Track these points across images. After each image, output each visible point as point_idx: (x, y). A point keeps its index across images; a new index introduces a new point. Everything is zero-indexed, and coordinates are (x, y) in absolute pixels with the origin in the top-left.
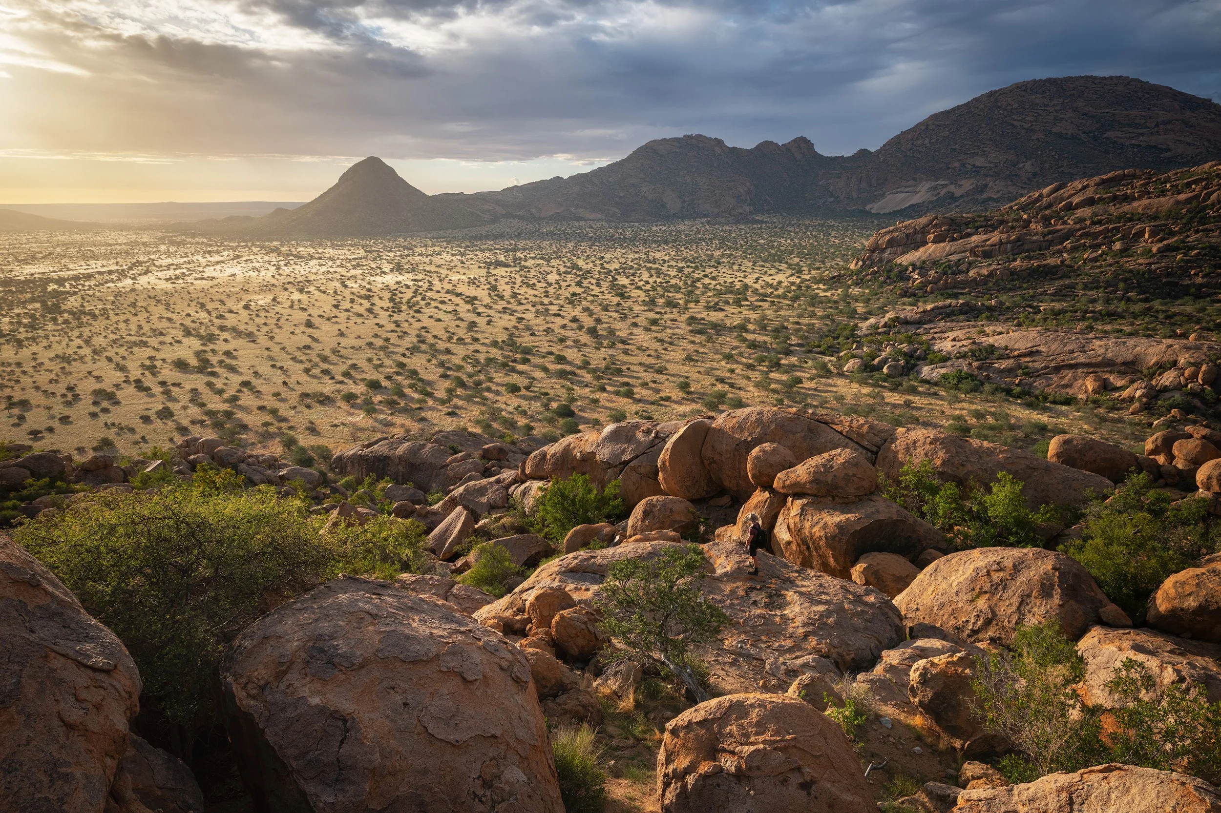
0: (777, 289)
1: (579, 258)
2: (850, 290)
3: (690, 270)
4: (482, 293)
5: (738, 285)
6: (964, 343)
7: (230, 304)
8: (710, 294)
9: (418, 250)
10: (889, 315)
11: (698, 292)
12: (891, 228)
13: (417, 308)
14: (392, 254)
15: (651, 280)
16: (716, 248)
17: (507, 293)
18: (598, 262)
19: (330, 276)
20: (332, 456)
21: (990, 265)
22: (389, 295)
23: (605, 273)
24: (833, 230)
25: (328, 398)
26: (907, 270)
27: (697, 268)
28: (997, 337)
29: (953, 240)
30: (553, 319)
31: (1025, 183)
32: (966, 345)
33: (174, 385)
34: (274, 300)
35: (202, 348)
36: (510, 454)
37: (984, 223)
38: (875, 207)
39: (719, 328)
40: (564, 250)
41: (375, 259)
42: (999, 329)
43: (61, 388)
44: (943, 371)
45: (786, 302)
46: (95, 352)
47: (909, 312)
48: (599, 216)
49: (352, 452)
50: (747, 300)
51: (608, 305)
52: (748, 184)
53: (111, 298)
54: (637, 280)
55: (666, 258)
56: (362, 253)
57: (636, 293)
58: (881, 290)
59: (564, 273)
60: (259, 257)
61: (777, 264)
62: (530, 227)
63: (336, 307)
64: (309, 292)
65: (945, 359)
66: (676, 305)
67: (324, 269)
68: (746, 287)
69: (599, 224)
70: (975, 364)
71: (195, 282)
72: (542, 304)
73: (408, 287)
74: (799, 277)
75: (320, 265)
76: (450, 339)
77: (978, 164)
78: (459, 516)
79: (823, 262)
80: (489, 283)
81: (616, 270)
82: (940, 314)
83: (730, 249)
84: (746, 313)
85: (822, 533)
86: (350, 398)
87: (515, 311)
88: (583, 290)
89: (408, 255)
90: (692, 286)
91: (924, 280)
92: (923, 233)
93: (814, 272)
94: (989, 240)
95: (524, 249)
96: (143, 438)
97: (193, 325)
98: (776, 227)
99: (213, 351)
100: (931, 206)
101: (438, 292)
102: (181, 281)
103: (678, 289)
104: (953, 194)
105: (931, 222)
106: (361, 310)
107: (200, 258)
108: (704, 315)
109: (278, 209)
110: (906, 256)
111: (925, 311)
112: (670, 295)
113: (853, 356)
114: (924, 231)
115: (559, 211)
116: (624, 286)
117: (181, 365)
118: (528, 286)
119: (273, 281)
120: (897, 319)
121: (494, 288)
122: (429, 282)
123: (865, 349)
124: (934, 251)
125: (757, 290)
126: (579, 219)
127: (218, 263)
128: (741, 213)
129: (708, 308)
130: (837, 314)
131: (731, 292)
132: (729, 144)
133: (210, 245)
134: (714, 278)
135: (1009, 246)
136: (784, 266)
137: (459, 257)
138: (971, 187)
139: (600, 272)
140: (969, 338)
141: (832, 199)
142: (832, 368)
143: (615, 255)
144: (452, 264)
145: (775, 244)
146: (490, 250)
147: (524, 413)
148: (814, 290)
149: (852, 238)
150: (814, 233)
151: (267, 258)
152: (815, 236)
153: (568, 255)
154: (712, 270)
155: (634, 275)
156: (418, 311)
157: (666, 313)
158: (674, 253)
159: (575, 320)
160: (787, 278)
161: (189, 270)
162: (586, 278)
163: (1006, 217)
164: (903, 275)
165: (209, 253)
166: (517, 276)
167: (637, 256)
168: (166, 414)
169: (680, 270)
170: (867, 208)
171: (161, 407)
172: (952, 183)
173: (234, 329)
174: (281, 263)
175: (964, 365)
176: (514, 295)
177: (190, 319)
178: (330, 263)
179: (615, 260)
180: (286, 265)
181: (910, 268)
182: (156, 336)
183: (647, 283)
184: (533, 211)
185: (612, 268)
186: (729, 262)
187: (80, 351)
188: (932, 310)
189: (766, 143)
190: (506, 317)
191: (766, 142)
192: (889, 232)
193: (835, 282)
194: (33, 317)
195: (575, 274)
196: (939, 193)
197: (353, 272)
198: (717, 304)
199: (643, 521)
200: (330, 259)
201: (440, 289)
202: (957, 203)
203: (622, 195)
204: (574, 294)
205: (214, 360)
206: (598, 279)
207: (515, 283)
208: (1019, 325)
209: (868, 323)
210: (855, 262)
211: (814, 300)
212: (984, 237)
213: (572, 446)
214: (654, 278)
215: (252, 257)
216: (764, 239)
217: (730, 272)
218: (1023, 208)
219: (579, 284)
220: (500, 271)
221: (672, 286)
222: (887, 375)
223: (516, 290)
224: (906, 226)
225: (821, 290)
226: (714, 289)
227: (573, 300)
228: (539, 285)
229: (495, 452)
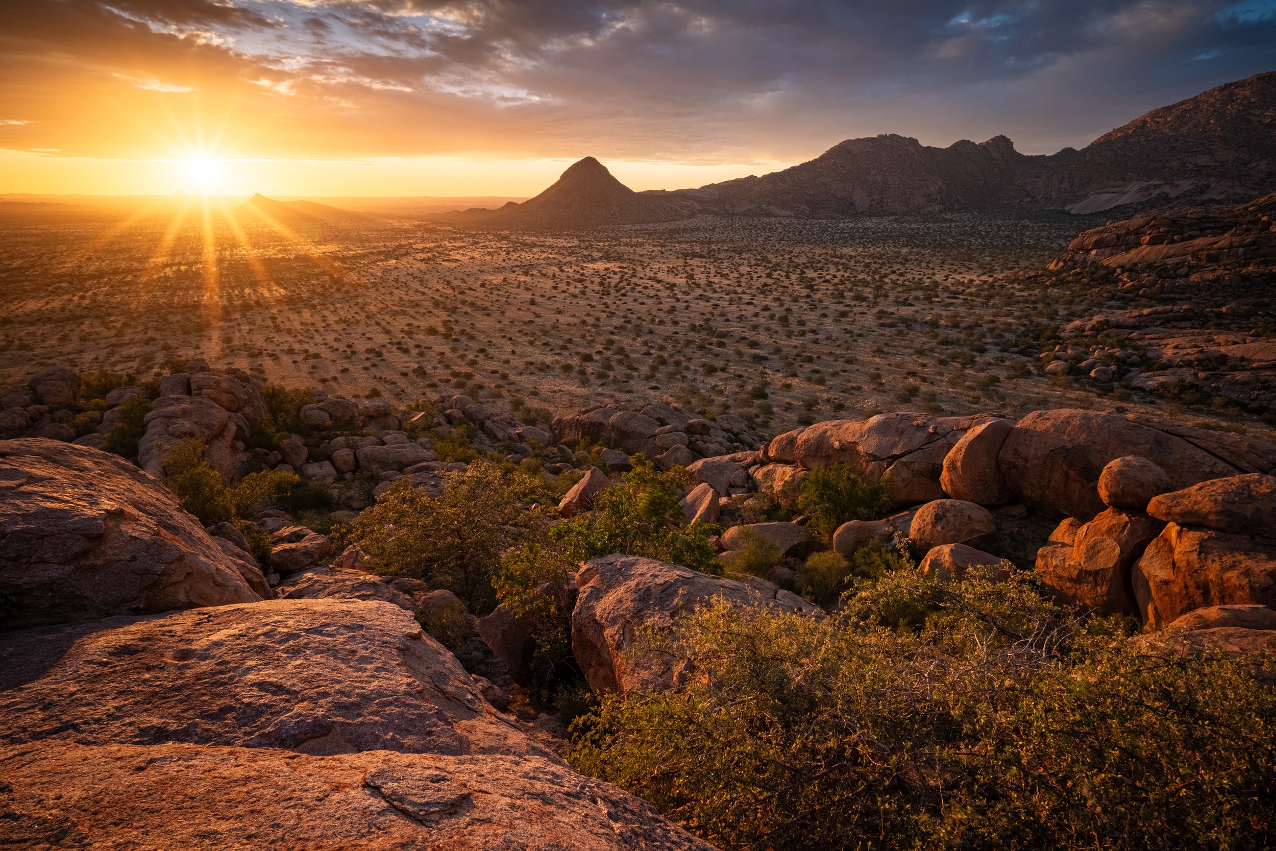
0: (969, 287)
1: (769, 251)
2: (1049, 291)
3: (878, 266)
4: (681, 281)
5: (927, 282)
6: (1190, 351)
7: (470, 281)
8: (900, 289)
9: (624, 240)
10: (1097, 318)
11: (886, 287)
12: (1101, 228)
13: (623, 291)
14: (602, 244)
15: (839, 274)
16: (903, 246)
17: (703, 280)
18: (787, 257)
19: (549, 261)
20: (553, 418)
21: (1215, 269)
22: (599, 280)
23: (794, 267)
24: (1028, 230)
25: (548, 367)
26: (1114, 271)
27: (884, 264)
28: (1231, 347)
29: (1173, 242)
30: (744, 307)
31: (1256, 184)
32: (1191, 353)
33: (426, 348)
34: (505, 280)
35: (447, 318)
36: (712, 430)
37: (1212, 225)
38: (1075, 208)
39: (908, 322)
40: (755, 244)
41: (586, 248)
42: (1232, 338)
43: (342, 347)
44: (1162, 379)
45: (980, 300)
46: (368, 317)
47: (1119, 316)
48: (789, 213)
49: (571, 416)
50: (937, 296)
51: (798, 296)
52: (940, 183)
53: (379, 274)
54: (824, 273)
55: (853, 254)
56: (576, 242)
57: (823, 286)
58: (1084, 292)
59: (755, 265)
60: (492, 243)
61: (967, 263)
62: (724, 222)
63: (555, 288)
64: (532, 275)
65: (1164, 367)
66: (864, 299)
67: (544, 255)
68: (936, 284)
69: (788, 221)
70: (1201, 375)
71: (443, 263)
72: (736, 292)
73: (615, 273)
74: (991, 276)
75: (542, 252)
76: (652, 321)
77: (1200, 163)
78: (705, 493)
79: (1017, 262)
80: (686, 272)
81: (804, 264)
82: (1158, 319)
83: (917, 246)
84: (937, 310)
85: (1245, 581)
86: (567, 368)
87: (711, 298)
88: (773, 281)
89: (616, 245)
90: (880, 281)
91: (1135, 282)
92: (1136, 234)
93: (1007, 273)
94: (1216, 243)
95: (718, 242)
96: (403, 391)
97: (441, 299)
98: (966, 226)
99: (457, 321)
100: (1140, 207)
101: (642, 278)
102: (431, 262)
103: (866, 284)
104: (1167, 195)
105: (1148, 223)
106: (577, 291)
107: (447, 243)
108: (892, 309)
109: (509, 203)
110: (1115, 258)
111: (1141, 316)
112: (859, 289)
113: (1057, 358)
114: (1138, 232)
115: (751, 207)
116: (813, 279)
117: (432, 331)
118: (722, 276)
119: (503, 264)
120: (1107, 322)
121: (691, 277)
122: (634, 269)
123: (1069, 351)
124: (1148, 253)
125: (947, 287)
126: (769, 215)
127: (461, 248)
128: (930, 212)
129: (897, 303)
130: (1036, 315)
131: (921, 289)
132: (924, 143)
133: (455, 233)
134: (901, 275)
135: (1241, 250)
136: (974, 265)
137: (660, 248)
138: (1190, 188)
139: (789, 266)
140: (1195, 346)
141: (1029, 199)
142: (1032, 368)
143: (803, 249)
144: (654, 254)
145: (965, 243)
146: (687, 242)
147: (721, 392)
148: (1008, 290)
149: (1049, 238)
150: (1006, 233)
151: (499, 245)
152: (1008, 236)
153: (759, 248)
154: (899, 266)
155: (821, 269)
156: (624, 295)
157: (855, 306)
158: (861, 249)
159: (766, 308)
160: (978, 276)
161: (438, 252)
162: (775, 271)
163: (1240, 219)
164: (1109, 277)
165: (454, 239)
166: (712, 266)
167: (824, 251)
168: (421, 372)
169: (867, 266)
170: (1067, 209)
171: (416, 366)
172: (1167, 184)
173: (472, 304)
174: (511, 249)
175: (1188, 375)
176: (710, 284)
177: (439, 294)
178: (550, 250)
179: (803, 254)
180: (514, 251)
181: (1119, 271)
182: (413, 307)
183: (835, 276)
184: (727, 207)
185: (800, 262)
186: (916, 260)
187: (357, 316)
188: (1149, 314)
189: (964, 143)
190: (702, 303)
191: (963, 141)
192: (1098, 232)
193: (1031, 283)
194: (323, 286)
195: (765, 266)
196: (1150, 194)
197: (568, 259)
198: (907, 299)
199: (933, 526)
200: (550, 247)
201: (642, 276)
202: (1171, 205)
203: (812, 193)
204: (765, 285)
205: (457, 329)
206: (787, 272)
207: (709, 273)
208: (1257, 335)
209: (1072, 325)
210: (1054, 262)
211: (1010, 300)
212: (1212, 240)
213: (829, 433)
214: (841, 273)
215: (487, 243)
216: (953, 237)
217: (918, 269)
218: (1261, 209)
219: (769, 276)
220: (695, 262)
221: (860, 281)
222: (1094, 379)
223: (711, 280)
224: (1117, 227)
225: (1017, 291)
226: (903, 285)
227: (764, 290)
228: (732, 276)
229: (699, 428)
